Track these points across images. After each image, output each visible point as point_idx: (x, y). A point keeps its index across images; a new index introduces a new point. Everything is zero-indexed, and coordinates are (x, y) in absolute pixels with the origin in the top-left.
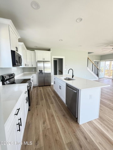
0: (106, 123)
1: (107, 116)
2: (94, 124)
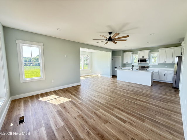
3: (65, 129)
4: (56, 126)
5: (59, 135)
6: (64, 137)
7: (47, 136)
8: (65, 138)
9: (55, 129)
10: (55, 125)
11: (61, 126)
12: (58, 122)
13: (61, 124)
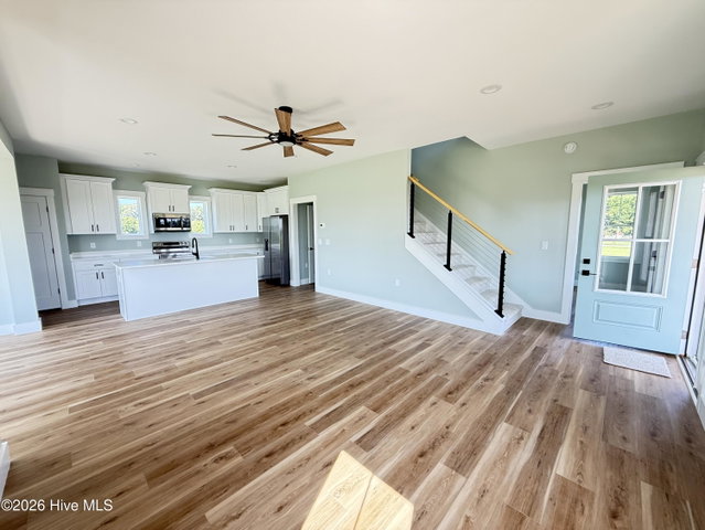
3: (512, 414)
4: (522, 438)
5: (534, 422)
6: (530, 411)
7: (560, 444)
8: (528, 408)
9: (529, 437)
10: (522, 442)
11: (512, 427)
12: (505, 439)
13: (507, 430)
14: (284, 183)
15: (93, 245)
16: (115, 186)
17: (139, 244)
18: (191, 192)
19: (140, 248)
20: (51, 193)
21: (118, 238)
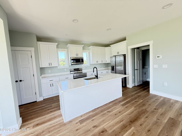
0: (57, 127)
1: (65, 132)
2: (58, 117)
14: (124, 39)
15: (50, 71)
16: (57, 47)
17: (65, 70)
18: (83, 48)
19: (66, 72)
20: (33, 49)
21: (58, 68)
